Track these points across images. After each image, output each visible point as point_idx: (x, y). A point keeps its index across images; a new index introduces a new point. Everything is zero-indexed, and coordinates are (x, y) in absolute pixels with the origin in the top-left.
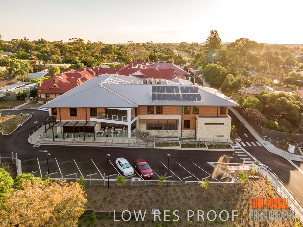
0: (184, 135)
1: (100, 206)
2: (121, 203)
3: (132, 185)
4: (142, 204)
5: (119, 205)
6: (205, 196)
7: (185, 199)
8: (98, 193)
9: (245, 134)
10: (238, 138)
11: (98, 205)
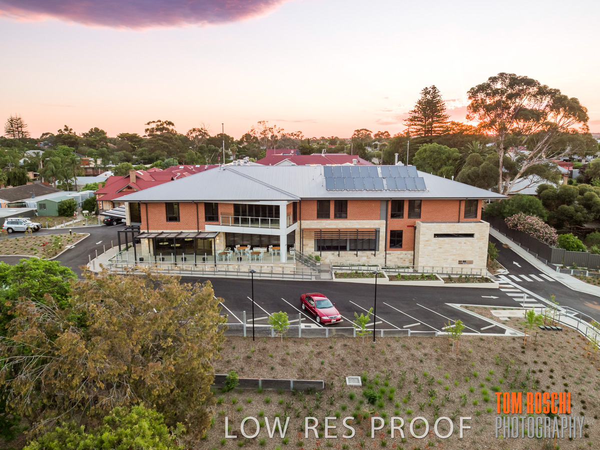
0: (390, 261)
1: (241, 370)
2: (283, 366)
3: (300, 336)
4: (325, 367)
5: (278, 368)
6: (453, 356)
7: (413, 361)
8: (234, 348)
9: (514, 263)
10: (501, 268)
11: (236, 368)
